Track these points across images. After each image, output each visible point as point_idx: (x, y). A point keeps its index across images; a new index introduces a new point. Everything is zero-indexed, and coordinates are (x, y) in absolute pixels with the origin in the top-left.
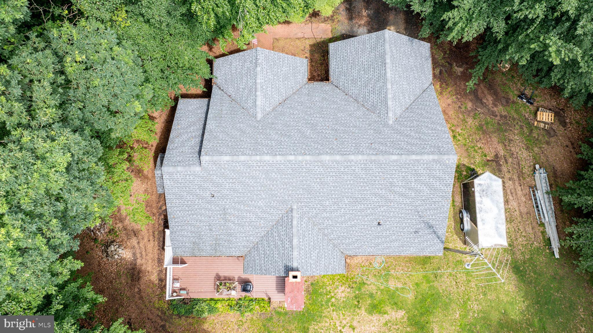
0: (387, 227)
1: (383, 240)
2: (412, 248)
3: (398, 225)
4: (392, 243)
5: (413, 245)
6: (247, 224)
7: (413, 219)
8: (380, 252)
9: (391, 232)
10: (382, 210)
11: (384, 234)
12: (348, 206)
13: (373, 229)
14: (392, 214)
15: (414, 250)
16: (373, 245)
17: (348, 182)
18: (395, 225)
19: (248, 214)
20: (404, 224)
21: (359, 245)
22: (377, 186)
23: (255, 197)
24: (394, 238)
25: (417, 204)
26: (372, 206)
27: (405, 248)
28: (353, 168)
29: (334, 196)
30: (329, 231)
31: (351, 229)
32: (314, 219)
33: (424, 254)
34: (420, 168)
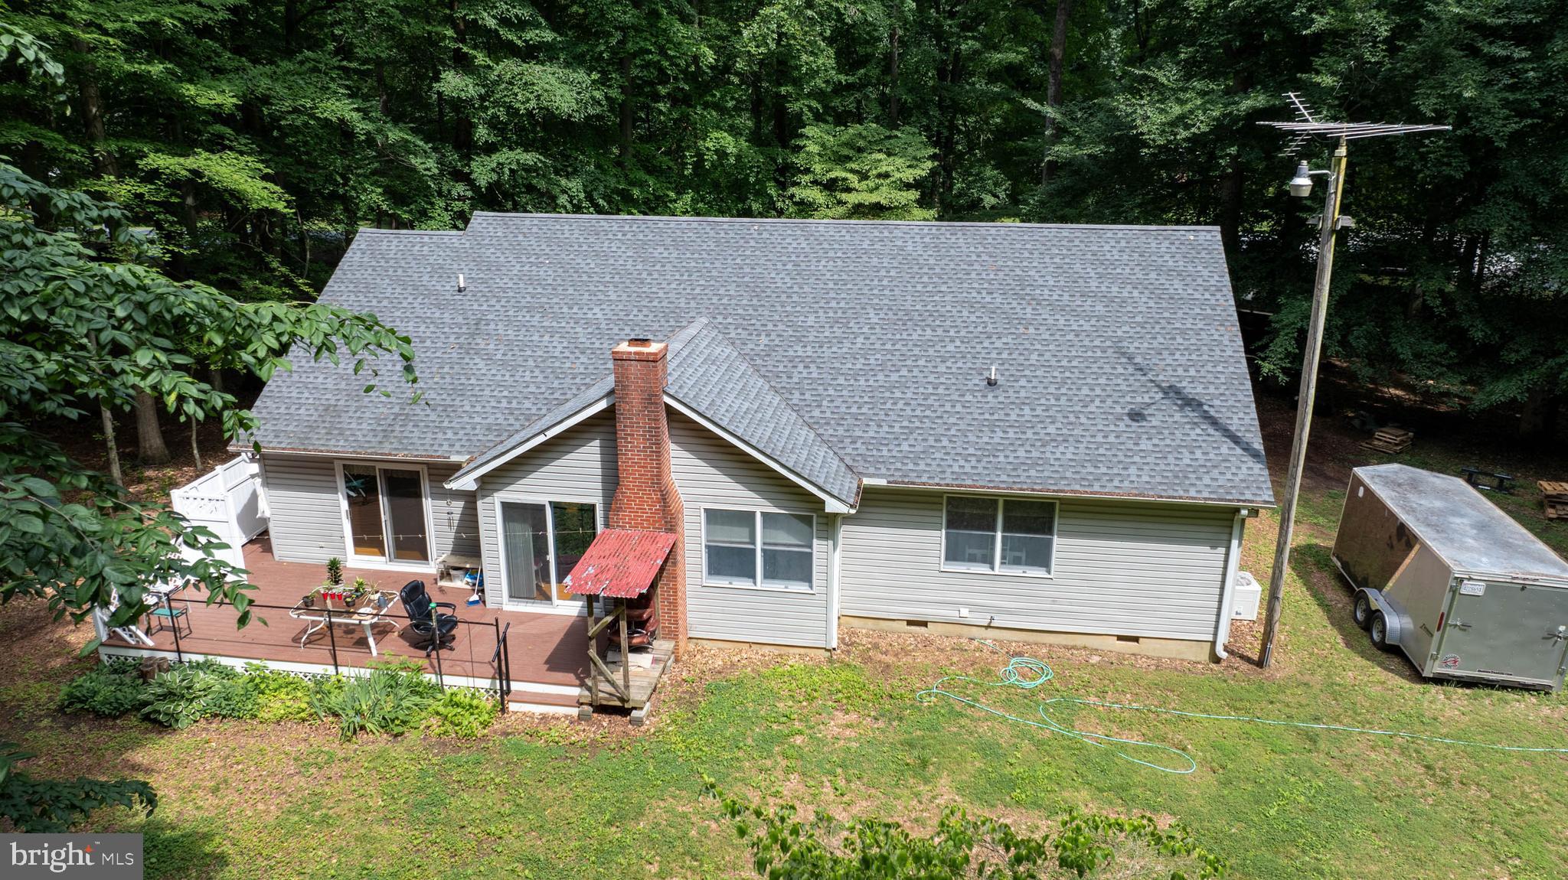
0: (1023, 394)
1: (1011, 435)
2: (1133, 470)
3: (1064, 391)
4: (1049, 448)
5: (1137, 459)
6: (531, 363)
7: (1118, 376)
8: (1004, 478)
9: (1039, 412)
10: (999, 344)
11: (1013, 417)
12: (878, 330)
13: (968, 397)
14: (1034, 356)
15: (1146, 478)
16: (971, 451)
17: (883, 273)
18: (1052, 390)
19: (547, 338)
20: (1085, 391)
21: (918, 449)
22: (976, 285)
23: (586, 296)
24: (1051, 429)
25: (1119, 333)
26: (963, 333)
27: (1104, 470)
28: (899, 243)
29: (833, 304)
30: (807, 396)
31: (887, 394)
32: (759, 362)
33: (1193, 493)
34: (1107, 248)
